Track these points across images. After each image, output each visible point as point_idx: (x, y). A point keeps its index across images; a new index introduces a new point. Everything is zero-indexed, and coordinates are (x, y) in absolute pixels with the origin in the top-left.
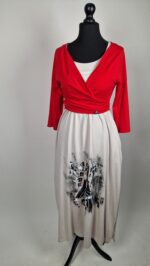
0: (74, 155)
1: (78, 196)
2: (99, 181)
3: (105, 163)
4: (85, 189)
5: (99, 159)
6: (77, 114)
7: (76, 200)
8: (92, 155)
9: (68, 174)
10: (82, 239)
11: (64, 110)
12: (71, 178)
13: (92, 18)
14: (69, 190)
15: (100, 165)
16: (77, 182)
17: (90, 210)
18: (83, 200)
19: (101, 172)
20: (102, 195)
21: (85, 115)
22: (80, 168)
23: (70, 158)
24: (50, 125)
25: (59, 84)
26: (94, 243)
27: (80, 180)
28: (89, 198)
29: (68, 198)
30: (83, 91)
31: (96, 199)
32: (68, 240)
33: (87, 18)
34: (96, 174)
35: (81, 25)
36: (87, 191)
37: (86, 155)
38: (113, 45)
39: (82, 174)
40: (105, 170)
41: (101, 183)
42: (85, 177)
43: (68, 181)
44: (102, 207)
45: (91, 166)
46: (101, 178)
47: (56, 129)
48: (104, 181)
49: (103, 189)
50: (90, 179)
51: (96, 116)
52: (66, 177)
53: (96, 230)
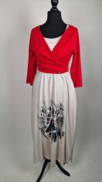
0: (44, 102)
1: (47, 131)
2: (61, 120)
3: (65, 108)
4: (52, 126)
5: (61, 105)
6: (46, 74)
7: (46, 133)
8: (56, 102)
9: (40, 116)
10: (50, 161)
11: (37, 71)
12: (42, 118)
13: (56, 8)
14: (41, 127)
15: (62, 109)
16: (46, 121)
17: (55, 141)
18: (50, 134)
19: (62, 114)
20: (63, 130)
21: (52, 75)
22: (48, 111)
23: (41, 105)
24: (28, 82)
25: (34, 53)
26: (58, 163)
27: (48, 119)
28: (55, 132)
29: (40, 132)
30: (50, 58)
31: (59, 133)
32: (40, 161)
33: (53, 8)
34: (59, 116)
35: (49, 13)
36: (53, 127)
37: (52, 102)
38: (70, 26)
39: (49, 115)
40: (65, 112)
41: (62, 122)
42: (52, 117)
43: (40, 120)
44: (63, 138)
45: (55, 110)
46: (62, 118)
47: (32, 84)
48: (64, 120)
49: (64, 126)
50: (55, 119)
51: (59, 75)
52: (38, 118)
53: (59, 155)
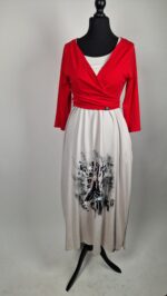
0: (83, 156)
1: (87, 199)
2: (109, 182)
3: (115, 162)
4: (95, 190)
5: (109, 158)
6: (87, 111)
7: (85, 203)
8: (103, 154)
9: (77, 176)
11: (73, 108)
12: (79, 179)
13: (102, 13)
14: (78, 192)
15: (110, 165)
16: (86, 183)
17: (100, 213)
18: (92, 204)
19: (111, 172)
20: (112, 196)
21: (96, 111)
22: (90, 168)
23: (79, 158)
24: (57, 125)
25: (68, 79)
27: (89, 181)
28: (99, 199)
29: (77, 201)
30: (94, 85)
31: (106, 202)
33: (98, 12)
34: (106, 175)
35: (91, 20)
36: (96, 195)
37: (96, 154)
38: (124, 41)
39: (91, 175)
40: (115, 169)
41: (111, 184)
42: (95, 177)
43: (77, 182)
44: (112, 209)
45: (101, 166)
46: (111, 178)
47: (63, 129)
48: (115, 182)
49: (114, 190)
50: (100, 179)
51: (106, 112)
52: (74, 178)
53: (106, 237)
